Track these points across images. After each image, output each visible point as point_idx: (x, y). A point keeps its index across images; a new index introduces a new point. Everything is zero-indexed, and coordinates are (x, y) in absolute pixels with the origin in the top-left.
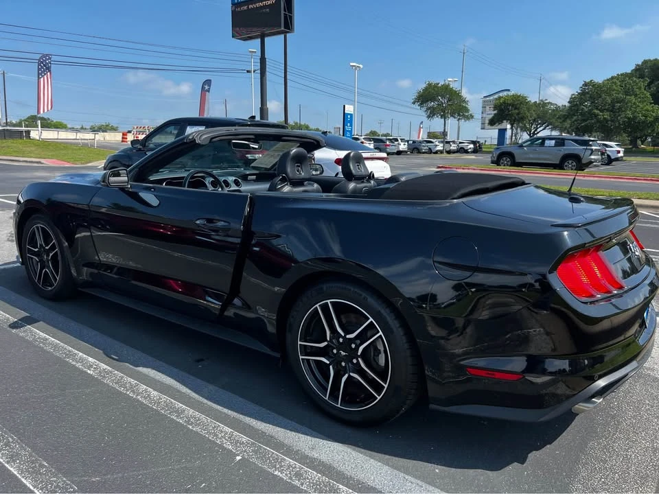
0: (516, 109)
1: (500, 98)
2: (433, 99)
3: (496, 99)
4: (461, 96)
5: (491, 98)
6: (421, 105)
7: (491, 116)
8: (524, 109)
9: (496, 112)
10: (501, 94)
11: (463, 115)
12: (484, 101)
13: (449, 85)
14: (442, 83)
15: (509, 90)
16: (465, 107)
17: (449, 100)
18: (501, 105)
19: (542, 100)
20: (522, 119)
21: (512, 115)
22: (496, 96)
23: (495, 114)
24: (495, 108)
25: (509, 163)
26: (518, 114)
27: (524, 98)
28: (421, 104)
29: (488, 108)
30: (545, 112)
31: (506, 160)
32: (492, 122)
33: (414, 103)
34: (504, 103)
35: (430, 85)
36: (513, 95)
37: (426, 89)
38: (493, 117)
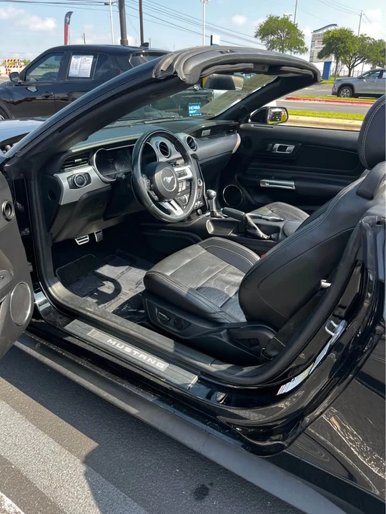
0: (342, 43)
1: (329, 32)
2: (273, 33)
3: (325, 33)
4: (298, 30)
5: (321, 32)
6: (262, 39)
7: (319, 50)
8: (349, 44)
9: (324, 46)
10: (329, 29)
11: (299, 49)
12: (314, 36)
13: (287, 19)
14: (282, 17)
15: (336, 25)
16: (302, 41)
17: (288, 34)
18: (330, 39)
19: (362, 35)
20: (347, 52)
21: (338, 49)
22: (325, 31)
23: (324, 48)
24: (324, 42)
25: (348, 95)
26: (344, 48)
27: (350, 32)
28: (263, 37)
29: (316, 42)
30: (364, 47)
31: (346, 91)
32: (320, 56)
33: (256, 36)
34: (333, 37)
35: (271, 18)
36: (341, 30)
37: (267, 23)
38: (322, 51)
